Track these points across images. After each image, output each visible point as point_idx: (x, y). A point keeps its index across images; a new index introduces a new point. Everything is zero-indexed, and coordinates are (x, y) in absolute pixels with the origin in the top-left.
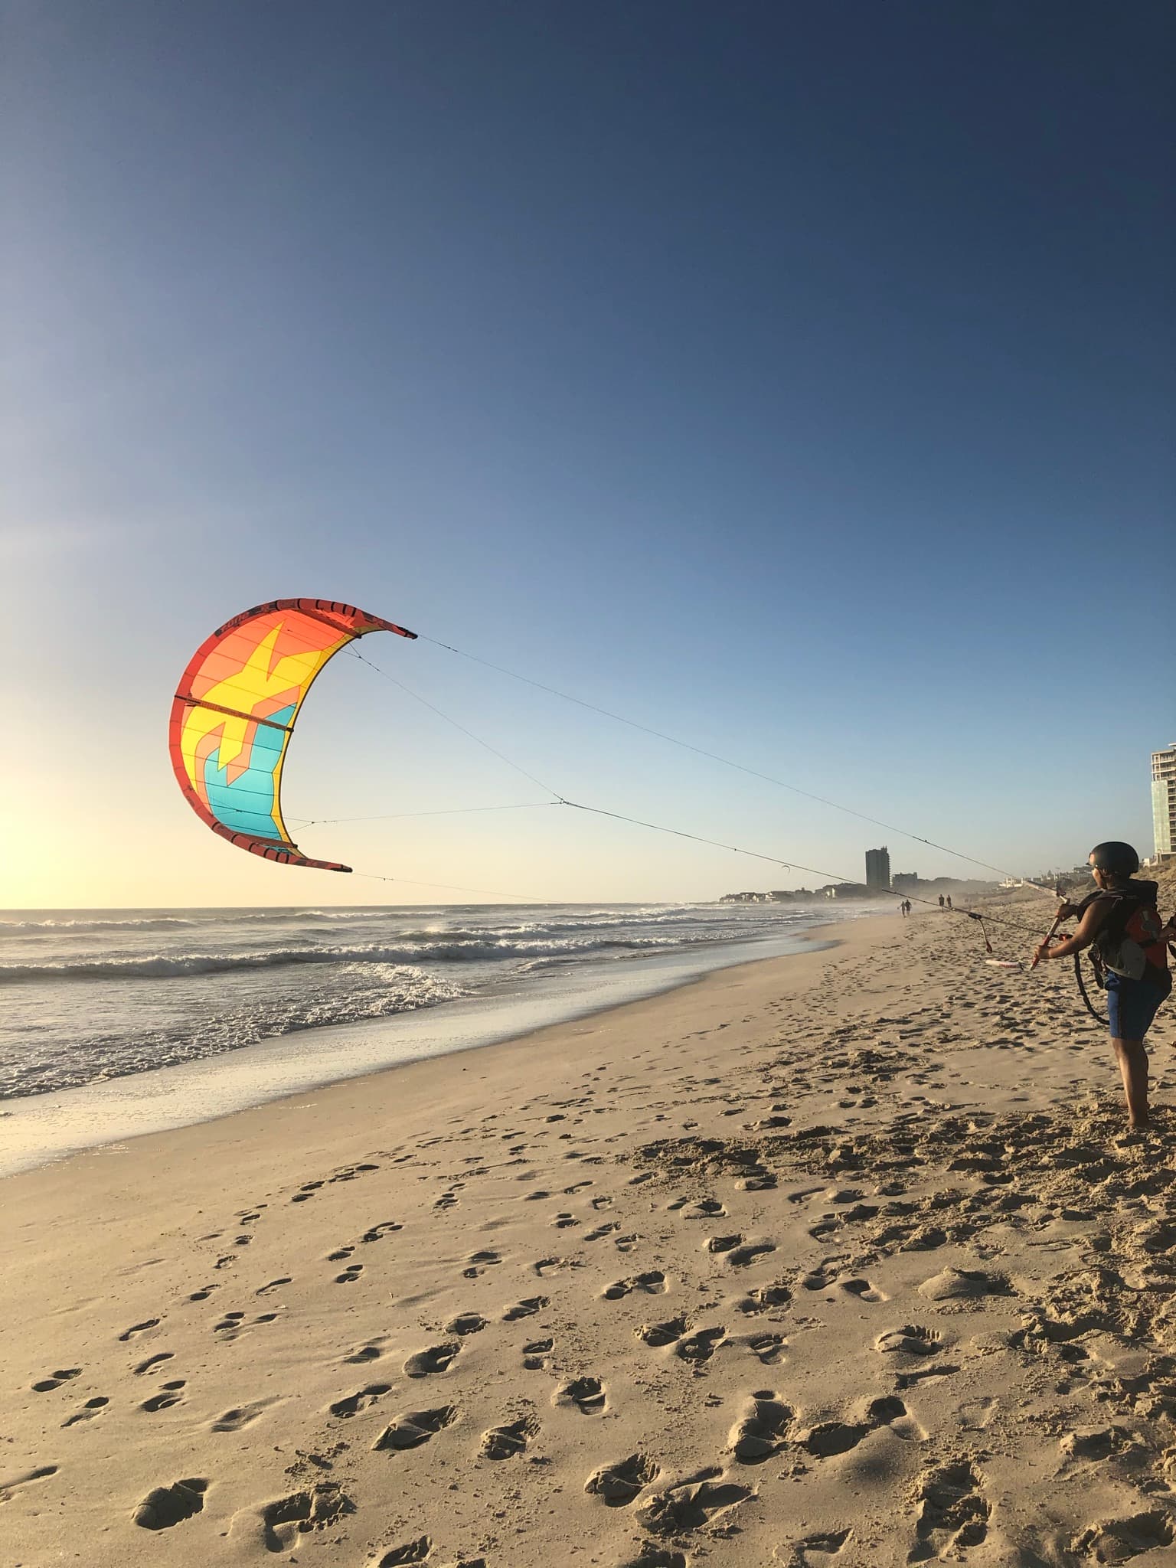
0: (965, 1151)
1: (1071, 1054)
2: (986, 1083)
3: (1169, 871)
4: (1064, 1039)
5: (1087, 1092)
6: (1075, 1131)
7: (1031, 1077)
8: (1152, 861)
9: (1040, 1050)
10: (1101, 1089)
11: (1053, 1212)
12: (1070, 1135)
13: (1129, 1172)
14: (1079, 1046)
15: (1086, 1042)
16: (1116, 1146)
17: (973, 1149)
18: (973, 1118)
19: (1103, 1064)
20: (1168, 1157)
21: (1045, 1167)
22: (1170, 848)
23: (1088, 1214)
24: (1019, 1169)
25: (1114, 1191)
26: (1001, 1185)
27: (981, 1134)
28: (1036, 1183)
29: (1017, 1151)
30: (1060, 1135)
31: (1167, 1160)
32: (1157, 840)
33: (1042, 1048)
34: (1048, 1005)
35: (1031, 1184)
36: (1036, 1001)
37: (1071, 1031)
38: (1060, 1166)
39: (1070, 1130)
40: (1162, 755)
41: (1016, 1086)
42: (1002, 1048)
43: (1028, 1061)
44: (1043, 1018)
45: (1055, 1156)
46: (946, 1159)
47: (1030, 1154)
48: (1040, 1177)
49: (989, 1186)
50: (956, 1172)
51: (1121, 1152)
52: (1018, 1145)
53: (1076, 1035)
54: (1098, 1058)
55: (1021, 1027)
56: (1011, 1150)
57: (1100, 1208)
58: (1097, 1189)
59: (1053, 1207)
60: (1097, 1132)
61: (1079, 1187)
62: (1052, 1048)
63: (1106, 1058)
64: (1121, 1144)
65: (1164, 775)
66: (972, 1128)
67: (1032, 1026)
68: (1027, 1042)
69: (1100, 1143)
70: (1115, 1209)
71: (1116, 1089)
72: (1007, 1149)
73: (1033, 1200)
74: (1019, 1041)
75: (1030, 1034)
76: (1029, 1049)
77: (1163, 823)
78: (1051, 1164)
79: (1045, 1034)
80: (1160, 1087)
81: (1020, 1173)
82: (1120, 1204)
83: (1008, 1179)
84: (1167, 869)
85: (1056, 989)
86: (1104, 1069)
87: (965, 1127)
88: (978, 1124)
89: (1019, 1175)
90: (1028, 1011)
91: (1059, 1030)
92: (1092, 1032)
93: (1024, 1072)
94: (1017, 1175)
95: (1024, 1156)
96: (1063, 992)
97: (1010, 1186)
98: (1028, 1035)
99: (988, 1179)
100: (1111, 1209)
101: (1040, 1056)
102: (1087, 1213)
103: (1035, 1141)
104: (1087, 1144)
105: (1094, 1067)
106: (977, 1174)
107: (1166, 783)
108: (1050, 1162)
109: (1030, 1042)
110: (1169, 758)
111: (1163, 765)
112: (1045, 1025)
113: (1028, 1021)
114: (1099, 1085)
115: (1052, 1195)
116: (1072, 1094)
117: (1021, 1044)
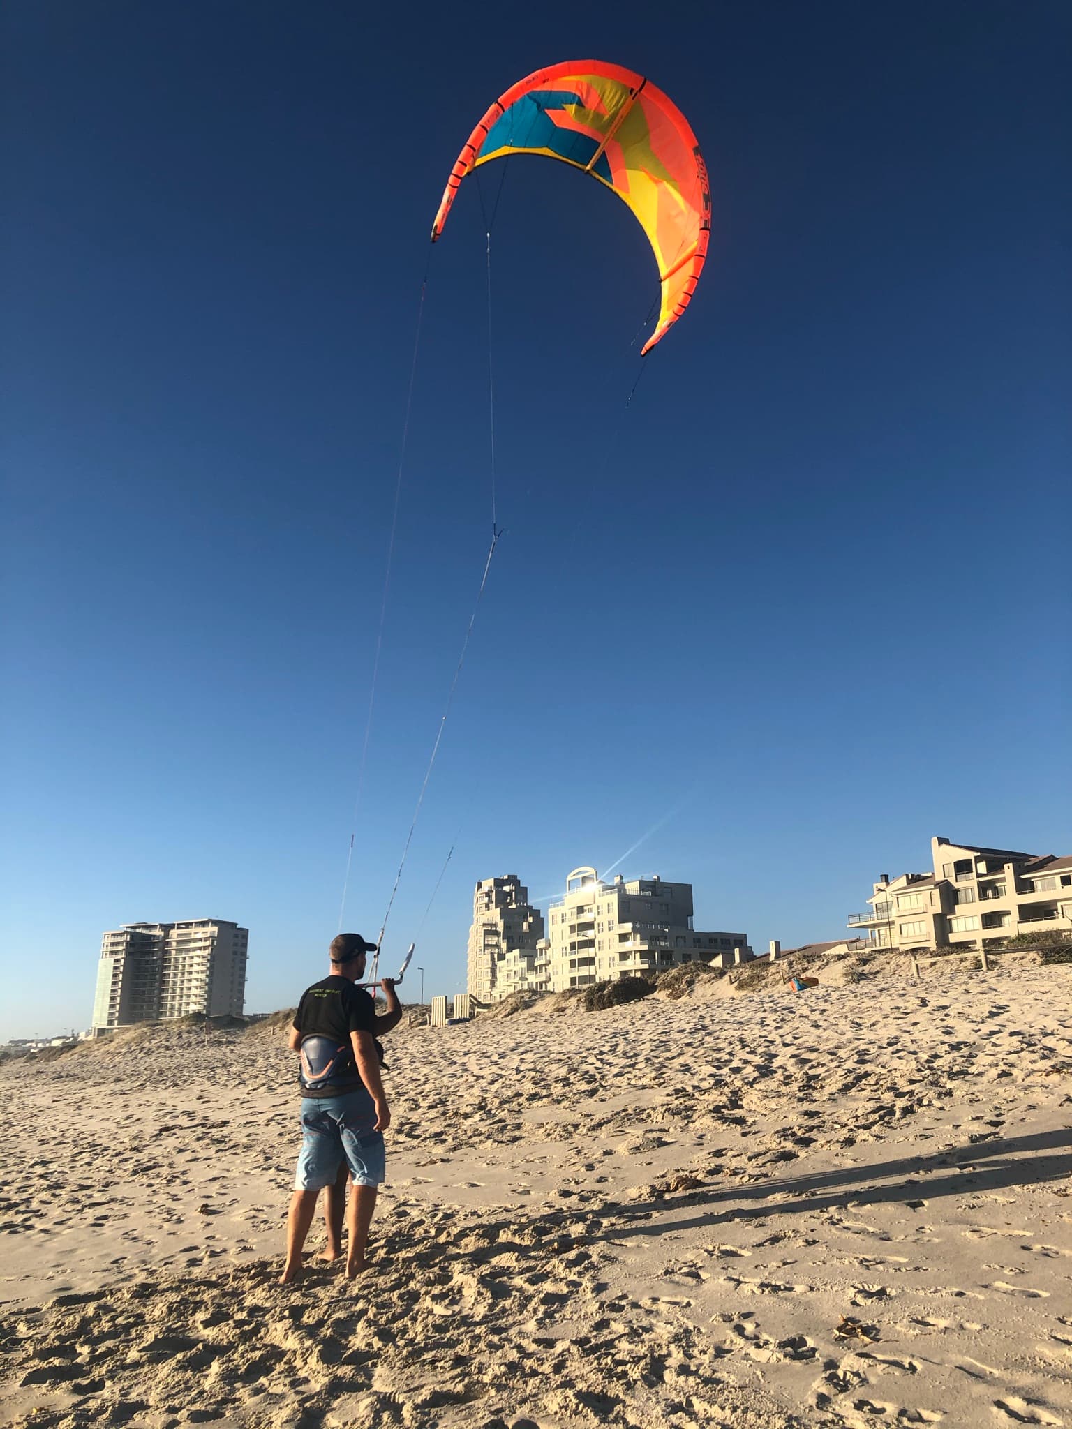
0: (32, 1358)
1: (94, 1232)
2: (14, 1274)
3: (113, 1043)
4: (80, 1216)
5: (136, 1271)
6: (147, 1318)
7: (62, 1262)
8: (87, 1035)
9: (56, 1230)
10: (148, 1266)
11: (178, 1416)
12: (144, 1322)
13: (233, 1354)
14: (99, 1222)
15: (106, 1217)
16: (201, 1327)
17: (43, 1355)
18: (23, 1318)
19: (135, 1239)
20: (262, 1330)
21: (137, 1365)
22: (106, 1022)
23: (216, 1411)
24: (108, 1371)
25: (230, 1377)
26: (97, 1394)
27: (39, 1336)
28: (136, 1385)
29: (93, 1351)
30: (135, 1324)
31: (262, 1333)
32: (96, 1015)
33: (58, 1228)
34: (43, 1181)
35: (130, 1387)
36: (28, 1178)
37: (84, 1207)
38: (156, 1359)
39: (141, 1316)
40: (114, 935)
41: (50, 1274)
42: (11, 1232)
43: (48, 1245)
44: (45, 1196)
45: (144, 1349)
46: (11, 1371)
47: (110, 1352)
48: (135, 1377)
49: (82, 1397)
50: (33, 1386)
51: (209, 1334)
52: (93, 1342)
53: (91, 1211)
54: (126, 1233)
55: (22, 1208)
56: (85, 1350)
57: (224, 1401)
58: (211, 1380)
59: (173, 1410)
60: (175, 1314)
61: (188, 1381)
62: (70, 1227)
63: (135, 1232)
64: (207, 1324)
65: (112, 953)
66: (22, 1329)
67: (35, 1205)
68: (39, 1224)
69: (182, 1326)
70: (239, 1399)
71: (165, 1264)
72: (79, 1350)
73: (142, 1406)
74: (28, 1223)
75: (38, 1214)
76: (45, 1231)
77: (103, 998)
78: (143, 1360)
79: (55, 1212)
80: (211, 1256)
81: (112, 1374)
82: (243, 1392)
83: (98, 1385)
84: (111, 1041)
85: (44, 1163)
86: (140, 1244)
87: (13, 1329)
88: (32, 1323)
89: (112, 1378)
90: (23, 1189)
91: (69, 1207)
92: (107, 1206)
93: (52, 1257)
94: (109, 1378)
95: (104, 1355)
96: (53, 1167)
97: (106, 1393)
98: (37, 1216)
99: (77, 1389)
100: (235, 1400)
101: (60, 1238)
102: (213, 1409)
103: (111, 1335)
104: (169, 1329)
105: (127, 1243)
106: (64, 1385)
107: (112, 960)
108: (141, 1357)
109: (42, 1223)
110: (119, 938)
111: (113, 944)
112: (50, 1203)
113: (27, 1201)
114: (143, 1262)
115: (164, 1396)
116: (121, 1276)
117: (31, 1227)
